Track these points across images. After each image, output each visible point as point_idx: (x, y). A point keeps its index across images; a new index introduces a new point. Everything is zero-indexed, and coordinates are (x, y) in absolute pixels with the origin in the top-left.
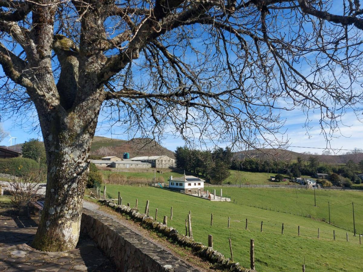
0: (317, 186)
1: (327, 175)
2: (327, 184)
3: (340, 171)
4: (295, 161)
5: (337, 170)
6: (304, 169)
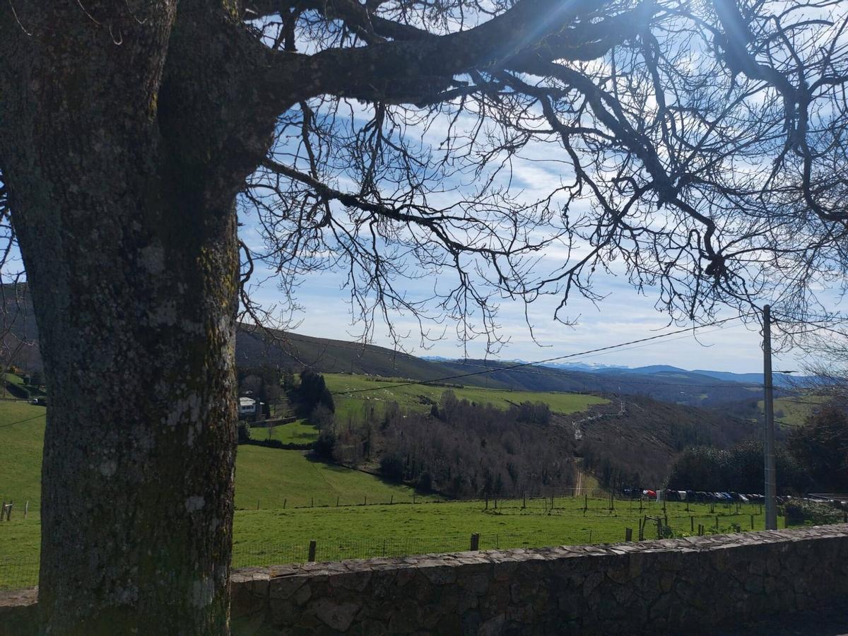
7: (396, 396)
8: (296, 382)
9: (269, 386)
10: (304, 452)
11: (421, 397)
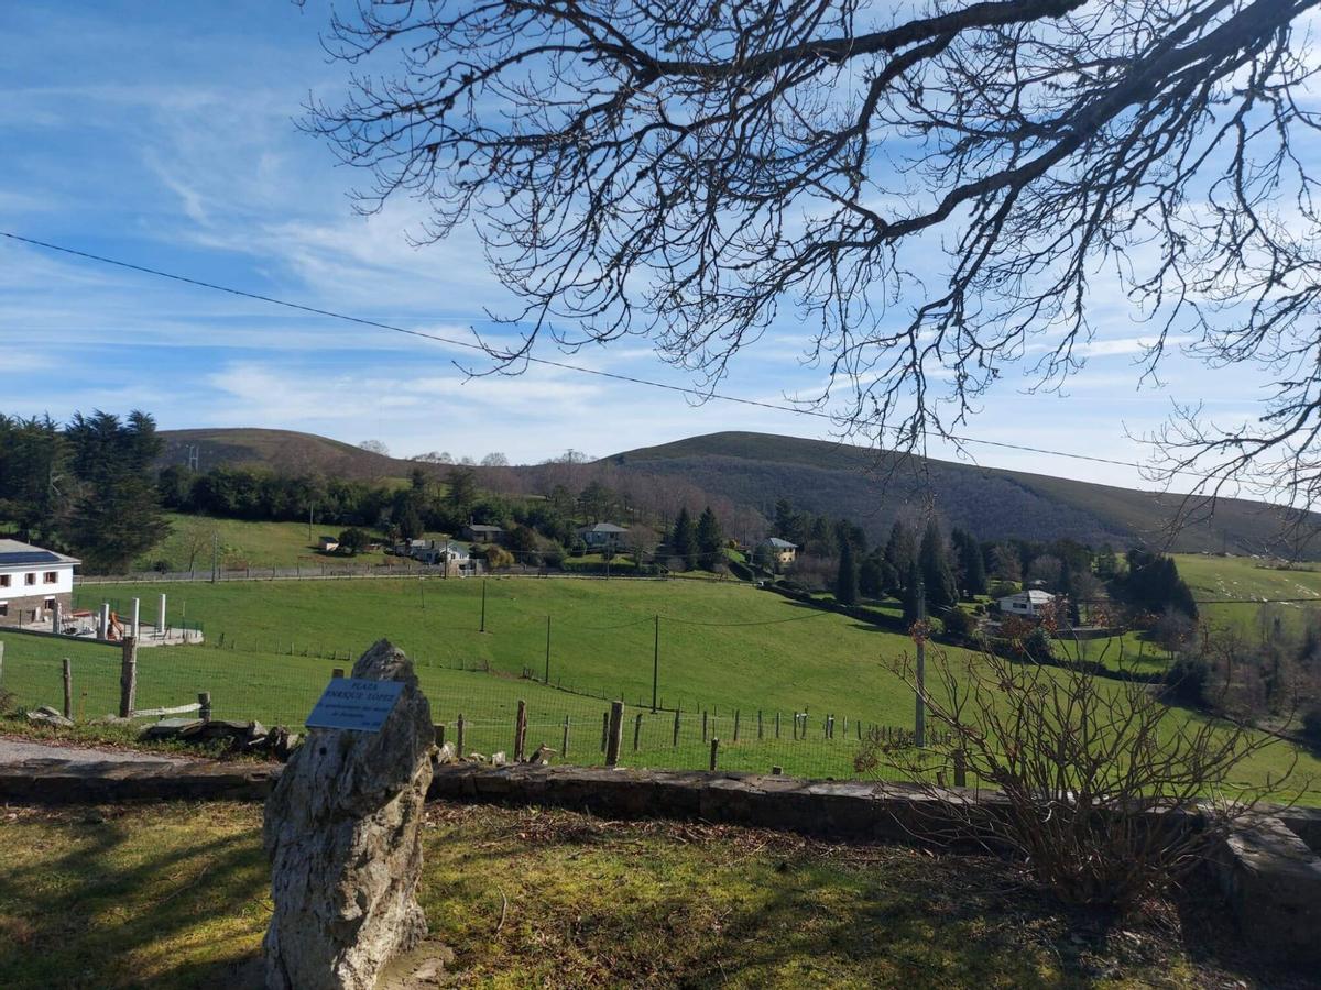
0: (473, 567)
1: (498, 529)
2: (502, 559)
3: (534, 519)
4: (405, 484)
5: (526, 514)
6: (430, 512)
8: (1119, 567)
9: (1074, 574)
10: (1150, 687)
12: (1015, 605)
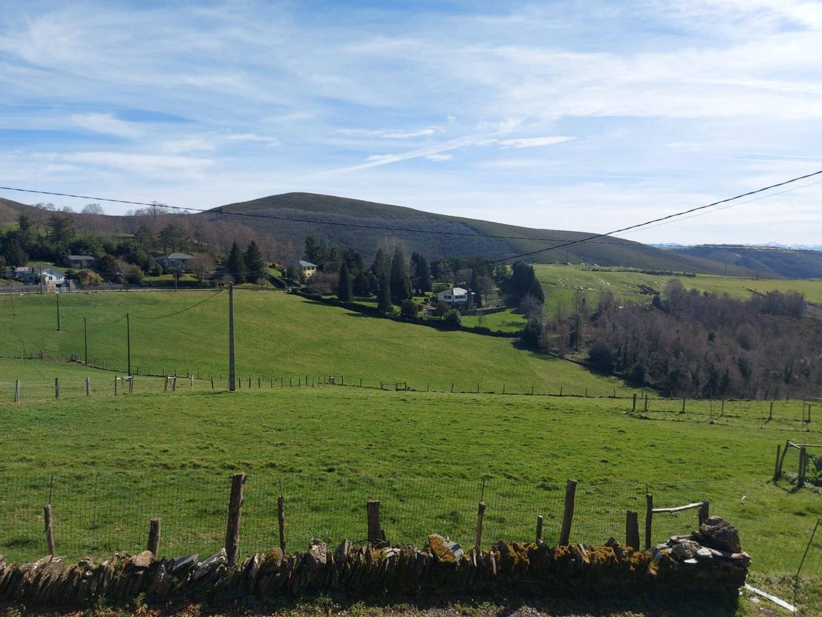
0: (67, 285)
1: (92, 258)
2: (91, 278)
3: (121, 251)
4: (14, 226)
5: (115, 247)
6: (36, 246)
7: (613, 286)
8: (508, 273)
9: (480, 277)
10: (512, 339)
11: (642, 287)
12: (445, 297)
